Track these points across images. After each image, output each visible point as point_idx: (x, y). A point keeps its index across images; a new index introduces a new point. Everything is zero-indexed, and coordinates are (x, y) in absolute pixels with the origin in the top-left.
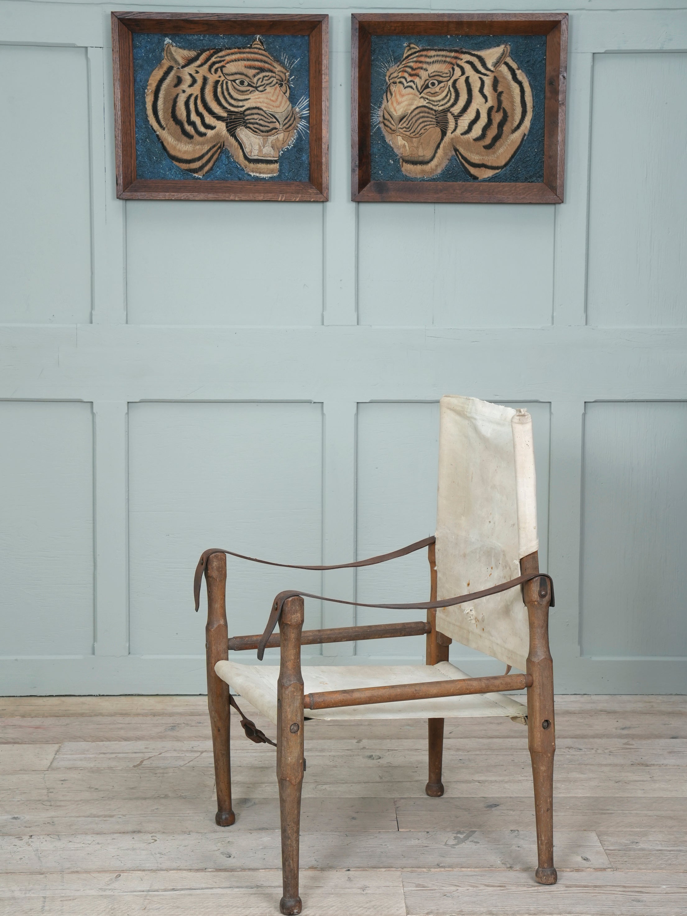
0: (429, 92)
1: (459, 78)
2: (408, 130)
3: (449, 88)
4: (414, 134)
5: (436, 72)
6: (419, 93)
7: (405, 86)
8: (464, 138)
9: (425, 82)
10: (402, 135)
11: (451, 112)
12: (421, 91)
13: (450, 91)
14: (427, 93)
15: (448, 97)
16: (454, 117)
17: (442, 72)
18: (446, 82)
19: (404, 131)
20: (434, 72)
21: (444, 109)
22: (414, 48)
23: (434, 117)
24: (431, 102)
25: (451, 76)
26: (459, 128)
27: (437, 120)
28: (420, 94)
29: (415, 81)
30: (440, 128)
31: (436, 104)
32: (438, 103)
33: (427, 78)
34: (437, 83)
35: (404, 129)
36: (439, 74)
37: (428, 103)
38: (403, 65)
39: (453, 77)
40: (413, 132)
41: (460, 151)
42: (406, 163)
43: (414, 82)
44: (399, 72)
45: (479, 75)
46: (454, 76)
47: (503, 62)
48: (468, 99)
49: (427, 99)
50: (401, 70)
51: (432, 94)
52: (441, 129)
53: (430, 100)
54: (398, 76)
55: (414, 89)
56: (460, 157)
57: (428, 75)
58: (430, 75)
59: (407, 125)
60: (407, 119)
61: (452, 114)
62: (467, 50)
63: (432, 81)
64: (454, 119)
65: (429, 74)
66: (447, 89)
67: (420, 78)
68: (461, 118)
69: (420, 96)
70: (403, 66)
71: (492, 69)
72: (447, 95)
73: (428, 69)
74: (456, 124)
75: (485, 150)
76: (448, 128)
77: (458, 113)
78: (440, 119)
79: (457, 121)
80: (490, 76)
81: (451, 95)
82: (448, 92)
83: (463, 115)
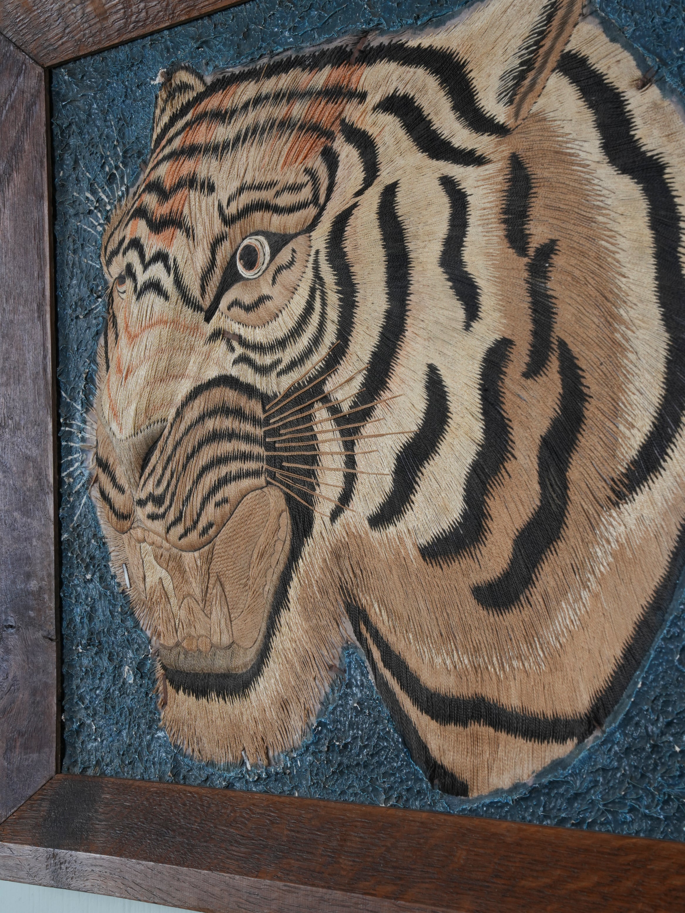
0: (240, 303)
1: (355, 206)
3: (316, 268)
5: (251, 188)
6: (201, 316)
8: (385, 543)
9: (213, 252)
11: (325, 400)
12: (206, 304)
13: (321, 279)
14: (230, 309)
15: (315, 318)
16: (338, 422)
18: (301, 239)
20: (241, 190)
21: (300, 387)
22: (184, 87)
23: (259, 432)
24: (251, 355)
25: (322, 200)
26: (359, 487)
27: (269, 447)
28: (208, 319)
29: (172, 252)
30: (286, 494)
31: (268, 360)
33: (218, 226)
34: (267, 249)
36: (266, 195)
37: (237, 361)
39: (329, 205)
40: (174, 523)
41: (373, 618)
42: (170, 682)
43: (167, 259)
45: (441, 163)
46: (333, 196)
47: (553, 60)
48: (389, 315)
49: (240, 340)
51: (248, 309)
52: (289, 499)
54: (123, 240)
55: (167, 298)
56: (376, 654)
57: (216, 213)
58: (226, 212)
60: (161, 454)
61: (334, 410)
62: (385, 40)
63: (246, 242)
64: (343, 433)
65: (220, 208)
66: (310, 274)
67: (189, 232)
68: (369, 428)
69: (209, 328)
72: (309, 309)
73: (218, 180)
74: (351, 462)
75: (485, 612)
76: (314, 489)
77: (354, 402)
78: (284, 441)
79: (349, 446)
80: (489, 162)
81: (324, 304)
82: (313, 290)
83: (372, 408)
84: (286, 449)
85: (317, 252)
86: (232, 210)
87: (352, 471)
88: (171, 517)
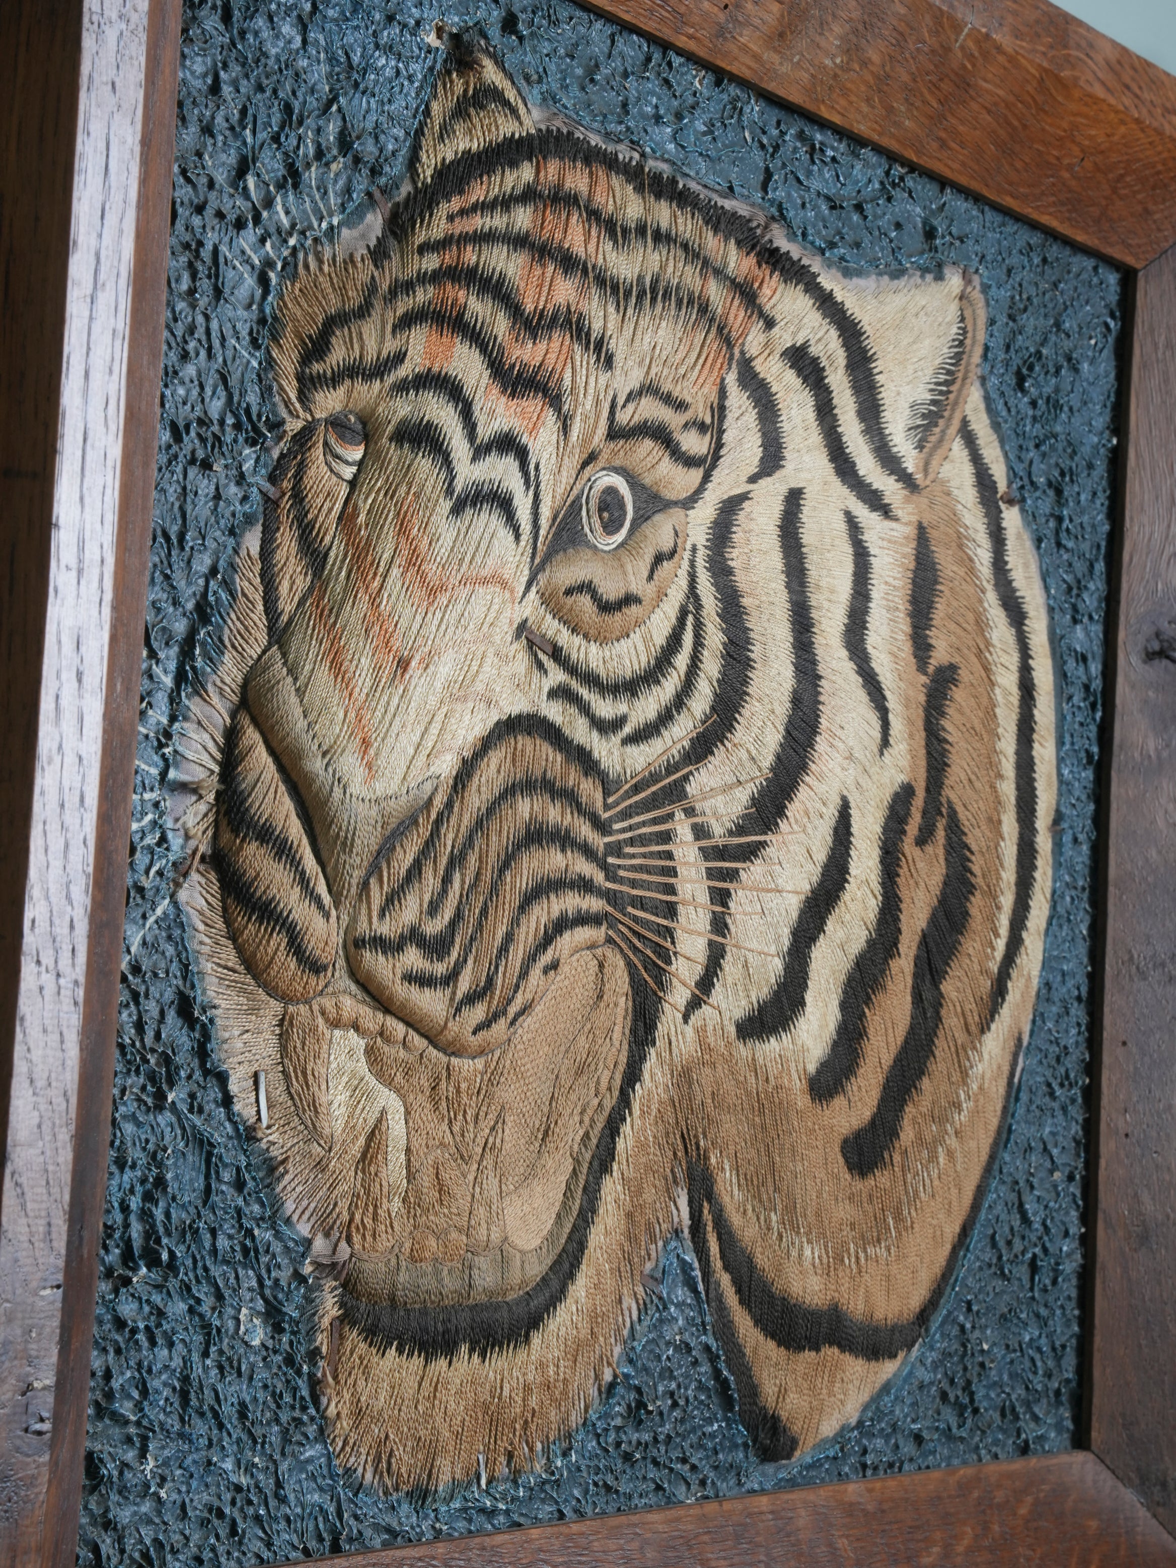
0: (587, 587)
1: (747, 497)
2: (440, 969)
3: (693, 573)
4: (479, 1012)
5: (658, 394)
7: (459, 486)
8: (753, 1066)
9: (577, 478)
10: (372, 1018)
11: (690, 812)
13: (697, 598)
14: (569, 592)
15: (682, 660)
16: (708, 853)
17: (680, 406)
18: (679, 513)
19: (410, 978)
20: (644, 389)
21: (655, 775)
23: (599, 842)
24: (584, 692)
25: (710, 463)
26: (730, 968)
28: (523, 596)
29: (534, 449)
31: (605, 708)
32: (622, 708)
33: (600, 435)
34: (631, 508)
35: (413, 958)
36: (672, 420)
37: (555, 693)
38: (423, 249)
39: (715, 476)
40: (471, 999)
41: (720, 1189)
42: (371, 1333)
43: (522, 454)
44: (407, 322)
45: (847, 490)
46: (722, 465)
47: (957, 420)
48: (796, 700)
49: (557, 654)
50: (422, 296)
51: (606, 607)
53: (572, 669)
54: (399, 358)
56: (715, 1248)
57: (606, 411)
58: (617, 416)
59: (433, 909)
60: (429, 844)
61: (700, 832)
63: (610, 481)
64: (711, 874)
65: (613, 405)
66: (683, 582)
67: (565, 424)
68: (752, 875)
69: (518, 613)
70: (431, 262)
71: (911, 462)
72: (674, 641)
73: (617, 351)
74: (719, 925)
75: (848, 1176)
76: (669, 962)
77: (737, 826)
78: (633, 868)
79: (721, 897)
80: (896, 519)
81: (698, 643)
82: (683, 614)
83: (763, 844)
84: (633, 884)
85: (694, 549)
86: (623, 417)
87: (720, 939)
88: (464, 985)
